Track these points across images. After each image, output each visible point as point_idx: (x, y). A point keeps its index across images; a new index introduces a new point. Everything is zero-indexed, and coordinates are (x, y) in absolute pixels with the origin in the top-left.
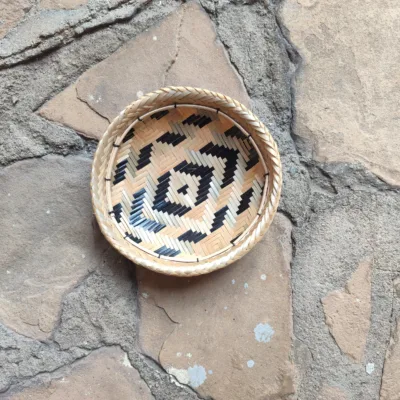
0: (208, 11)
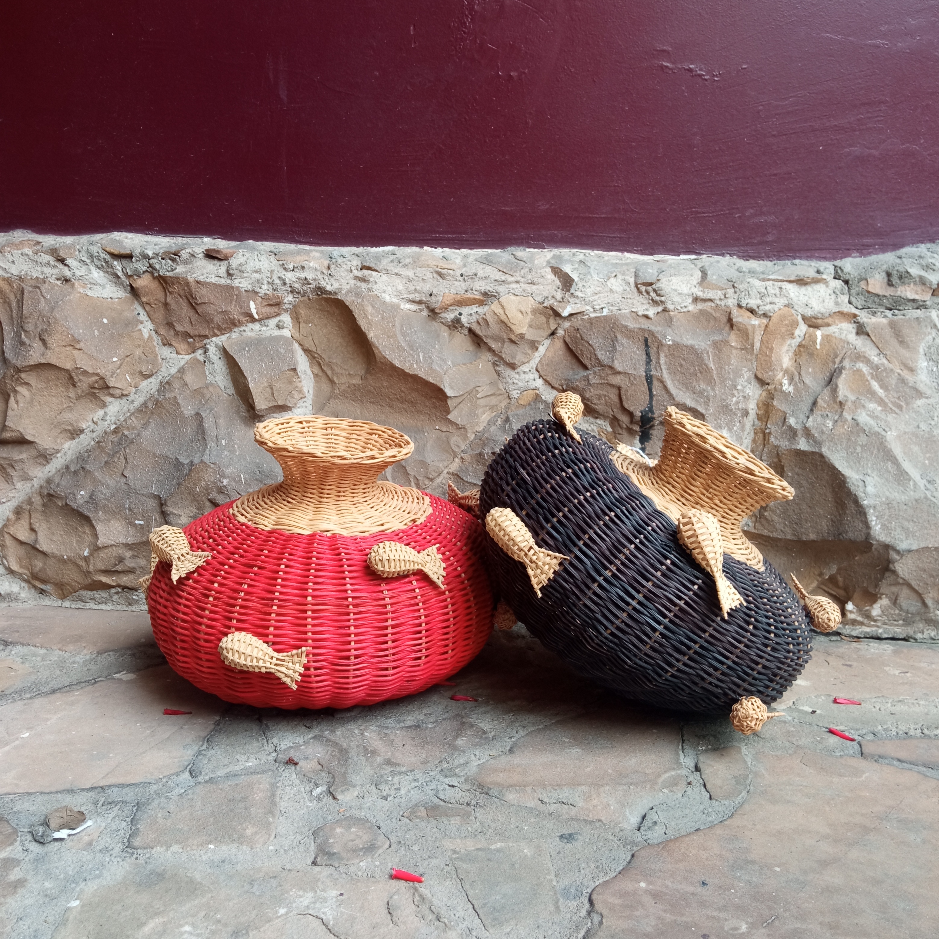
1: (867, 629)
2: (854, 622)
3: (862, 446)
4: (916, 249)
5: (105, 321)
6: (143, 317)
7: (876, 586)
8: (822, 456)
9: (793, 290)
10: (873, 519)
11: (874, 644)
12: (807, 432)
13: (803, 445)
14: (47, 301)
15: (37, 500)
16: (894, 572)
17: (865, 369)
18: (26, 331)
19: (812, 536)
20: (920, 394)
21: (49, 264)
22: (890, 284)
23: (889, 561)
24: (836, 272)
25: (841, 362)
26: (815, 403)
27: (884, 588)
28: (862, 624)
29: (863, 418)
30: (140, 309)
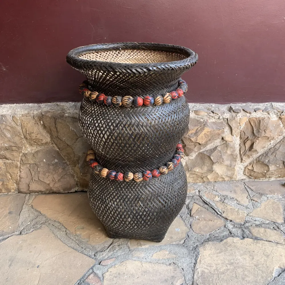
0: (225, 226)
5: (274, 125)
6: (281, 123)
14: (266, 123)
15: (255, 162)
18: (261, 129)
30: (281, 122)
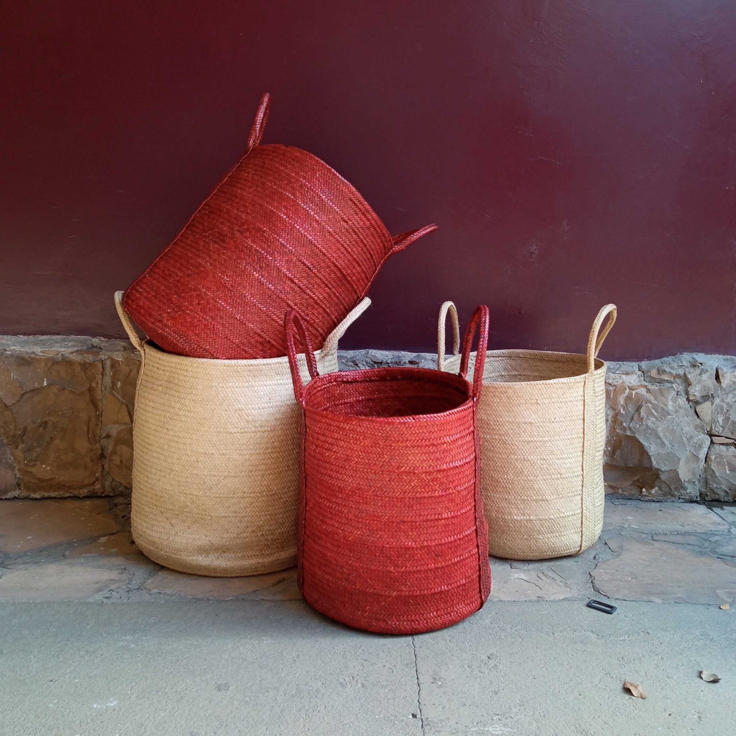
1: (650, 498)
2: (645, 496)
3: (649, 434)
4: (668, 359)
7: (654, 483)
8: (635, 437)
9: (624, 377)
10: (653, 460)
11: (653, 504)
12: (630, 429)
13: (628, 433)
16: (660, 478)
17: (650, 406)
19: (631, 465)
20: (669, 414)
21: (351, 366)
22: (659, 374)
23: (659, 474)
24: (639, 368)
25: (642, 403)
26: (632, 418)
27: (657, 483)
28: (648, 496)
29: (650, 424)
